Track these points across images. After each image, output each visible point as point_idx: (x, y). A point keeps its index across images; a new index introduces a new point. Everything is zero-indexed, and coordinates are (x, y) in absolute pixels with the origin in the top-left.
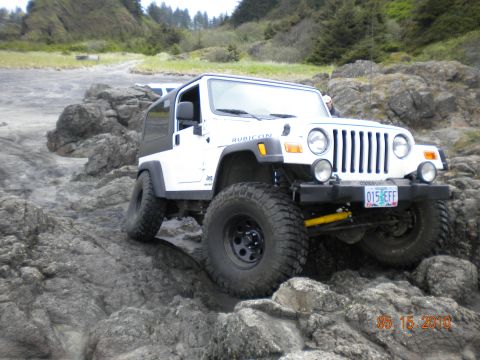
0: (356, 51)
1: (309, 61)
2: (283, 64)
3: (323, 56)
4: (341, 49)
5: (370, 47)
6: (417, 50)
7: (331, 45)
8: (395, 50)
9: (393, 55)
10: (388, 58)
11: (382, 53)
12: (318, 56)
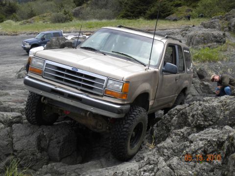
0: (156, 7)
1: (123, 17)
2: (104, 21)
3: (133, 12)
4: (145, 7)
5: (165, 4)
6: (193, 4)
7: (137, 5)
8: (179, 5)
9: (179, 8)
10: (177, 10)
11: (173, 7)
12: (129, 13)
